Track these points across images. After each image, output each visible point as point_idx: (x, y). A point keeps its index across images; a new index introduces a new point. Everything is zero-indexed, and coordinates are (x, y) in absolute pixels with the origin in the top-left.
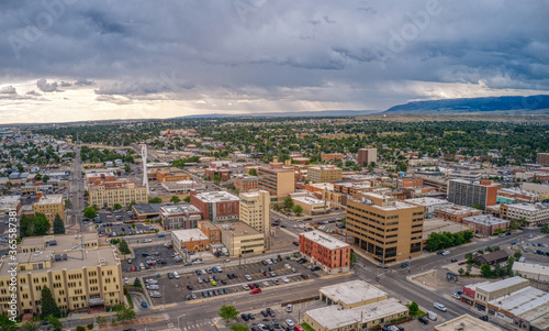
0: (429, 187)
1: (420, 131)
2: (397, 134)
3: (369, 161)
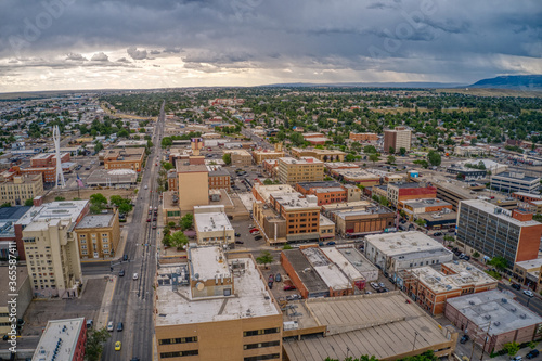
0: (443, 203)
1: (494, 108)
2: (465, 110)
3: (398, 146)
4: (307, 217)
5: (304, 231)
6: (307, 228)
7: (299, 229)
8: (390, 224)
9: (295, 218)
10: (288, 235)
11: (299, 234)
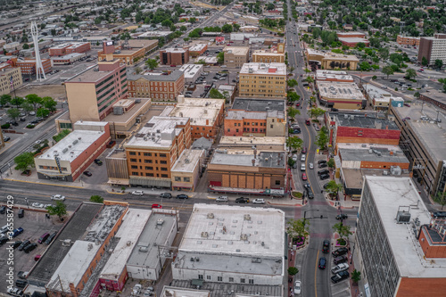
3: (433, 58)
4: (153, 158)
5: (152, 175)
6: (154, 171)
7: (144, 171)
8: (278, 183)
9: (137, 157)
10: (132, 177)
11: (145, 177)
